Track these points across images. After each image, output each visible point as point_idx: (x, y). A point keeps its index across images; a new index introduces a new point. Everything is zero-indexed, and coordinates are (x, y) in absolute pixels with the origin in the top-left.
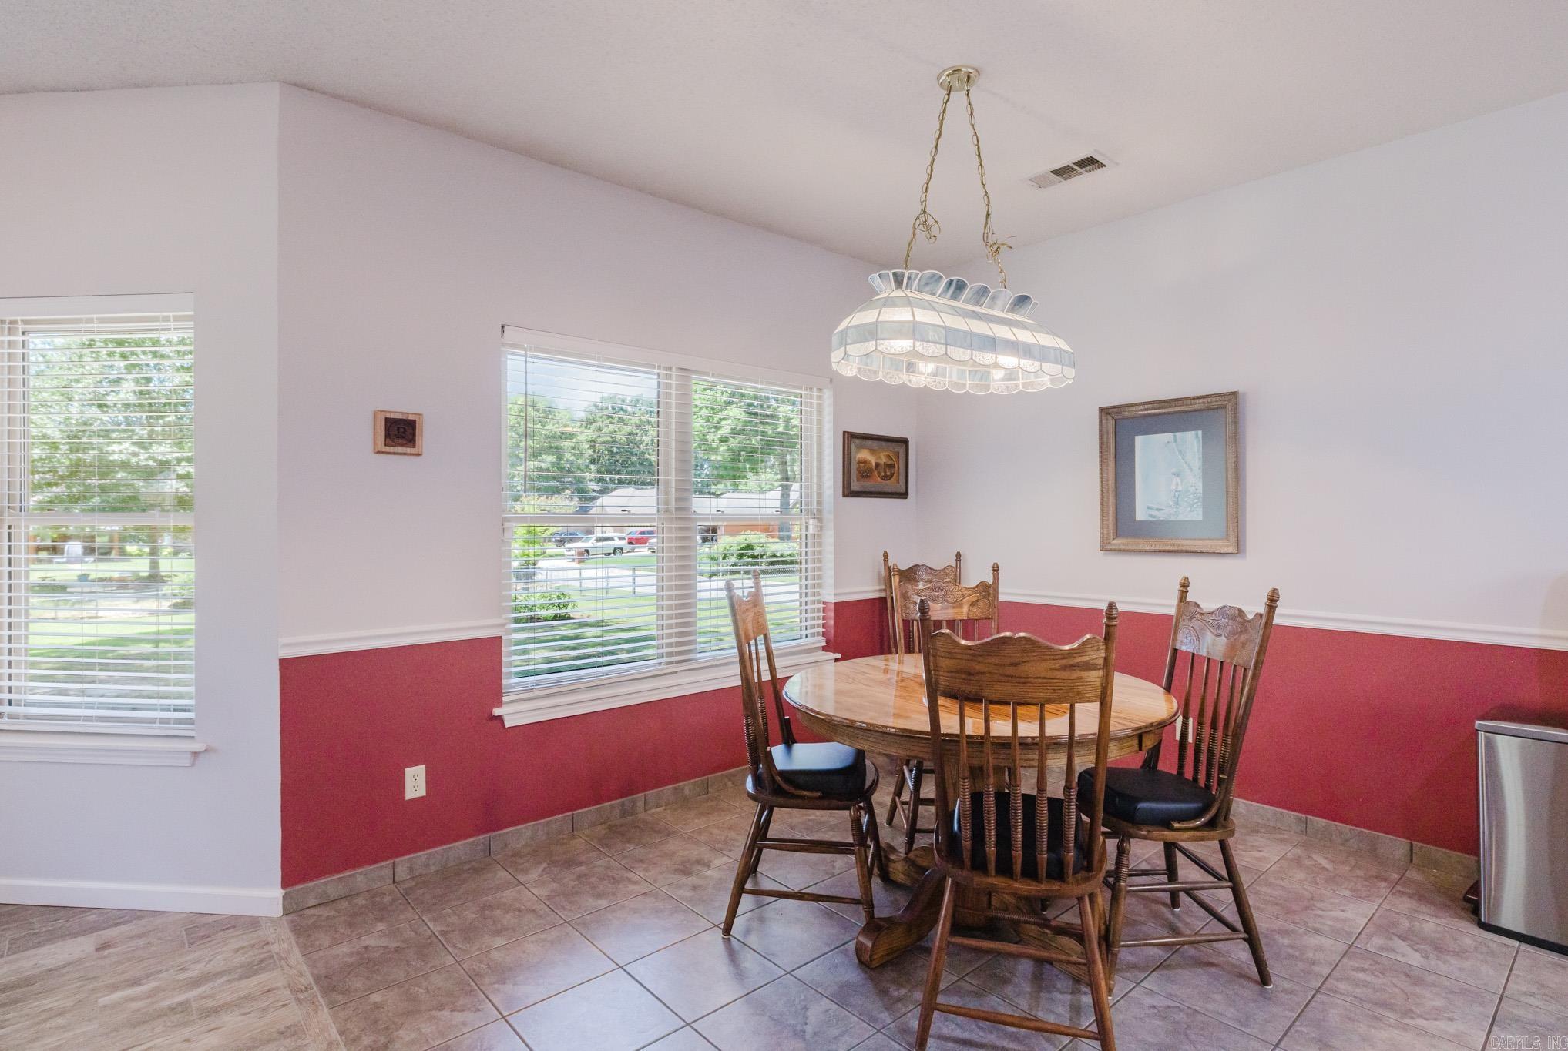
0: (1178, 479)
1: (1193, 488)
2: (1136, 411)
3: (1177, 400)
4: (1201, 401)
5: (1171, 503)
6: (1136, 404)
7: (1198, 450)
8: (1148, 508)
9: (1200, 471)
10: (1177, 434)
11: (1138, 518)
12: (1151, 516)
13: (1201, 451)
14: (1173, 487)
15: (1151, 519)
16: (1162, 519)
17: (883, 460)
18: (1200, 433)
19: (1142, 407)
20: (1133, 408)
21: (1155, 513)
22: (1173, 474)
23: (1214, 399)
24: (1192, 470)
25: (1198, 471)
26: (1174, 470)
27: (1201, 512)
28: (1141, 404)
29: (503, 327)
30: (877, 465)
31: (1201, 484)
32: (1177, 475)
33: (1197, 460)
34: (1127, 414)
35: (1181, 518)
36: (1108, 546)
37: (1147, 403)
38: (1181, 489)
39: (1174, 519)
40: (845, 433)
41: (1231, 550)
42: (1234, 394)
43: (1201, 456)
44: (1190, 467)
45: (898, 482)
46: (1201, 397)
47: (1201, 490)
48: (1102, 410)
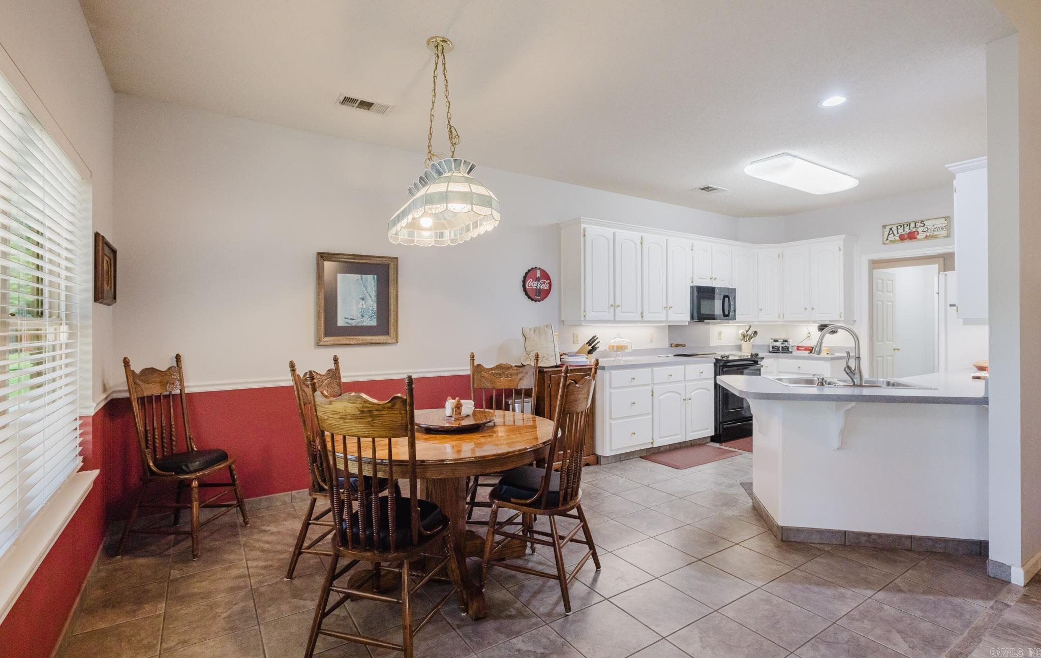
0: (363, 302)
1: (372, 307)
2: (340, 258)
3: (367, 256)
4: (378, 259)
5: (359, 315)
6: (343, 254)
7: (375, 286)
8: (345, 318)
9: (376, 298)
10: (363, 276)
11: (339, 324)
12: (347, 323)
13: (376, 287)
14: (360, 306)
15: (347, 325)
16: (353, 325)
17: (106, 266)
18: (375, 276)
19: (345, 257)
20: (340, 256)
21: (349, 321)
22: (360, 298)
23: (386, 259)
24: (371, 297)
25: (374, 298)
26: (361, 296)
27: (376, 322)
28: (345, 255)
31: (376, 305)
32: (363, 299)
33: (374, 292)
34: (334, 259)
35: (364, 324)
36: (322, 343)
37: (349, 255)
38: (364, 307)
39: (360, 325)
40: (97, 235)
41: (394, 341)
42: (397, 258)
43: (376, 289)
44: (370, 296)
45: (111, 289)
46: (379, 257)
47: (375, 308)
48: (319, 254)
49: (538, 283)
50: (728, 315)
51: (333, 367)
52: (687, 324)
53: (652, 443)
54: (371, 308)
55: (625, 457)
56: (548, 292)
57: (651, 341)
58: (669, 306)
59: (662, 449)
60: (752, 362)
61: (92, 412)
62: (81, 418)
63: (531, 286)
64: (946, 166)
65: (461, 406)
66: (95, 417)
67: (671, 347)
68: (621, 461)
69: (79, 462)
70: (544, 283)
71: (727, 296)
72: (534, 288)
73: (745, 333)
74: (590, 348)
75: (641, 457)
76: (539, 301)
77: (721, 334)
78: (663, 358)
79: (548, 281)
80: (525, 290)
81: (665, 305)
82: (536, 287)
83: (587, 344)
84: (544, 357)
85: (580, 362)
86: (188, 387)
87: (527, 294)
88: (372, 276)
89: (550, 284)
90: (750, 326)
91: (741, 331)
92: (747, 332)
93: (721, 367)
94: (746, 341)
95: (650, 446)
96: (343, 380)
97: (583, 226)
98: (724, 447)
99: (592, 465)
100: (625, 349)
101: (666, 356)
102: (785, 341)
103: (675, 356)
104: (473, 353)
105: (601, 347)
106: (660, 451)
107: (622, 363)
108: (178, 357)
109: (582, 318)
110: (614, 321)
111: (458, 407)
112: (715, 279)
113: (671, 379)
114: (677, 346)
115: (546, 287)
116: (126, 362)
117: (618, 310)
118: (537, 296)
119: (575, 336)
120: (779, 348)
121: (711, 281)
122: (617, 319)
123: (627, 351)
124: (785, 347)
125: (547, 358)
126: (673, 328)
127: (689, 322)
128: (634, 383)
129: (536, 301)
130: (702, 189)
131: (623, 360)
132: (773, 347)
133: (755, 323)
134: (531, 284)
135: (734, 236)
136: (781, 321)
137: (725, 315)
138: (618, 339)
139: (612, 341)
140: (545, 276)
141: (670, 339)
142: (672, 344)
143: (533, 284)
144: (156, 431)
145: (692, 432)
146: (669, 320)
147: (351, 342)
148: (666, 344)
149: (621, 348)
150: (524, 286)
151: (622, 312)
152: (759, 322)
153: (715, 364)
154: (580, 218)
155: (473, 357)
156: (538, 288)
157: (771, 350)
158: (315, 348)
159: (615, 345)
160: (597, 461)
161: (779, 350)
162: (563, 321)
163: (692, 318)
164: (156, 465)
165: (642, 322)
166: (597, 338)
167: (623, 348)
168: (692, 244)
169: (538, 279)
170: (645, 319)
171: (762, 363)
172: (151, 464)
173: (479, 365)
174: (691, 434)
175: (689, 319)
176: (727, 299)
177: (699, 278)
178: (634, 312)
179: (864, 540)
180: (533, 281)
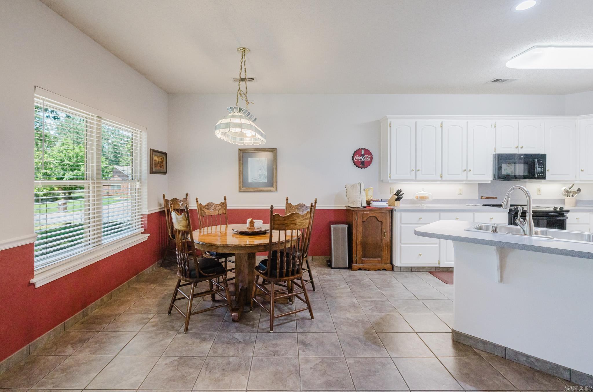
0: (260, 171)
3: (261, 149)
5: (259, 177)
7: (266, 163)
8: (252, 179)
9: (266, 169)
10: (260, 158)
11: (249, 182)
12: (253, 181)
14: (259, 173)
15: (253, 182)
16: (256, 182)
17: (160, 160)
19: (251, 150)
20: (249, 150)
21: (254, 180)
23: (270, 150)
26: (259, 168)
27: (266, 180)
28: (251, 149)
29: (35, 87)
30: (159, 161)
31: (266, 172)
32: (260, 170)
33: (266, 166)
34: (246, 151)
35: (261, 182)
36: (241, 190)
37: (253, 149)
38: (261, 174)
39: (259, 182)
40: (150, 149)
41: (274, 190)
42: (276, 149)
44: (264, 168)
45: (164, 168)
46: (267, 149)
47: (266, 174)
48: (239, 149)
49: (362, 158)
51: (224, 201)
52: (490, 182)
53: (439, 264)
54: (264, 174)
55: (416, 270)
56: (369, 164)
57: (460, 194)
58: (469, 169)
59: (445, 269)
60: (558, 214)
61: (146, 212)
62: (142, 215)
63: (357, 159)
65: (254, 222)
66: (149, 216)
67: (481, 199)
68: (412, 272)
69: (143, 230)
70: (367, 157)
72: (360, 160)
74: (396, 197)
75: (430, 272)
76: (364, 168)
77: (541, 191)
78: (470, 206)
79: (370, 156)
80: (354, 162)
81: (465, 168)
82: (361, 160)
83: (395, 194)
84: (354, 202)
85: (381, 206)
86: (190, 207)
87: (355, 164)
89: (372, 158)
90: (573, 185)
92: (570, 189)
93: (513, 216)
94: (570, 197)
95: (438, 265)
96: (228, 208)
97: (389, 121)
99: (388, 270)
100: (426, 199)
101: (473, 205)
103: (483, 205)
105: (404, 197)
106: (449, 270)
107: (425, 208)
108: (187, 195)
109: (389, 179)
110: (416, 180)
111: (252, 223)
112: (522, 147)
114: (485, 198)
115: (368, 159)
116: (164, 196)
117: (418, 173)
118: (362, 165)
119: (391, 189)
122: (417, 179)
123: (427, 200)
125: (356, 202)
126: (482, 185)
127: (491, 181)
128: (421, 221)
129: (362, 168)
131: (425, 206)
133: (576, 182)
134: (358, 158)
138: (422, 192)
139: (417, 193)
140: (368, 152)
141: (479, 194)
142: (482, 197)
143: (359, 158)
146: (468, 179)
147: (254, 190)
148: (477, 196)
149: (423, 198)
150: (353, 159)
151: (422, 174)
152: (581, 181)
153: (509, 213)
154: (386, 116)
156: (363, 160)
158: (238, 192)
159: (419, 196)
160: (392, 268)
162: (382, 180)
163: (494, 177)
164: (172, 236)
165: (442, 181)
166: (401, 191)
168: (496, 122)
169: (362, 155)
170: (444, 178)
171: (567, 215)
172: (170, 234)
175: (492, 178)
177: (502, 148)
178: (433, 174)
179: (522, 359)
180: (359, 156)
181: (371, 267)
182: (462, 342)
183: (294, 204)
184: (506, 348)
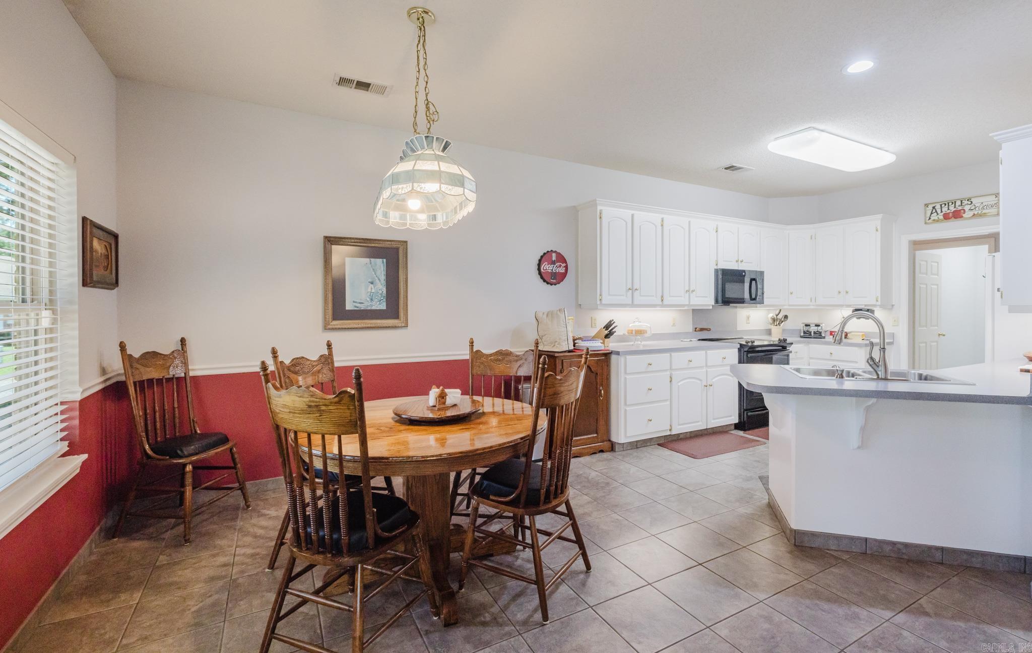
0: (372, 286)
2: (347, 242)
3: (375, 240)
4: (388, 243)
5: (368, 299)
6: (350, 238)
7: (384, 270)
8: (354, 302)
9: (385, 282)
10: (372, 259)
11: (347, 308)
12: (356, 307)
13: (385, 271)
14: (369, 290)
15: (356, 309)
16: (362, 309)
18: (385, 260)
19: (353, 241)
20: (346, 240)
21: (358, 305)
22: (369, 282)
23: (395, 243)
24: (380, 281)
25: (384, 282)
26: (370, 280)
27: (385, 306)
28: (353, 238)
30: (101, 254)
31: (385, 289)
32: (372, 283)
33: (383, 275)
34: (342, 243)
35: (374, 308)
36: (330, 327)
37: (357, 239)
38: (373, 291)
39: (369, 308)
40: (84, 219)
41: (403, 325)
42: (406, 242)
43: (385, 273)
44: (379, 279)
45: (112, 275)
46: (388, 241)
47: (385, 292)
48: (326, 237)
49: (553, 267)
50: (755, 299)
51: (326, 352)
52: (711, 308)
53: (670, 430)
54: (380, 292)
55: (642, 444)
56: (563, 276)
57: (674, 325)
58: (691, 289)
59: (681, 436)
60: (781, 348)
61: (77, 396)
63: (546, 269)
64: (990, 135)
65: (446, 395)
66: (83, 402)
67: (695, 331)
68: (637, 448)
69: (64, 447)
70: (560, 266)
71: (754, 279)
72: (550, 271)
73: (775, 317)
74: (606, 332)
75: (659, 445)
76: (555, 285)
77: (750, 318)
78: (686, 343)
79: (564, 265)
80: (540, 273)
81: (687, 288)
82: (552, 270)
83: (604, 328)
84: (556, 341)
85: (596, 346)
86: (193, 370)
87: (542, 277)
88: (381, 260)
89: (566, 267)
90: (780, 310)
91: (771, 315)
92: (777, 316)
93: (745, 353)
94: (776, 325)
95: (668, 433)
97: (599, 208)
98: (747, 435)
99: (607, 451)
100: (644, 333)
101: (689, 340)
102: (817, 326)
103: (699, 340)
104: (472, 339)
105: (619, 332)
106: (679, 438)
107: (641, 348)
108: (183, 341)
109: (598, 302)
110: (633, 305)
111: (442, 397)
112: (742, 261)
113: (692, 365)
114: (702, 330)
115: (562, 270)
116: (122, 346)
117: (636, 294)
118: (552, 279)
119: (593, 319)
120: (811, 333)
121: (736, 264)
122: (635, 303)
123: (647, 335)
124: (817, 331)
125: (559, 343)
126: (697, 312)
127: (713, 306)
128: (651, 368)
129: (551, 285)
130: (726, 169)
131: (642, 344)
132: (804, 332)
133: (785, 307)
134: (547, 267)
135: (764, 217)
136: (813, 305)
137: (752, 299)
138: (637, 324)
139: (630, 325)
140: (561, 259)
141: (694, 323)
142: (696, 328)
143: (549, 267)
144: (157, 414)
145: (714, 419)
146: (691, 304)
147: (360, 326)
148: (690, 329)
149: (640, 332)
150: (539, 269)
151: (641, 296)
152: (789, 305)
153: (739, 350)
154: (596, 200)
155: (472, 343)
156: (554, 271)
157: (802, 334)
158: (323, 331)
159: (634, 329)
160: (612, 447)
161: (811, 335)
162: (580, 305)
163: (717, 301)
165: (663, 306)
166: (614, 322)
167: (642, 332)
168: (717, 225)
169: (553, 263)
170: (665, 302)
171: (790, 348)
172: (147, 447)
173: (478, 351)
174: (712, 421)
175: (713, 302)
176: (754, 282)
177: (724, 261)
178: (653, 296)
179: (887, 549)
180: (548, 264)
181: (583, 451)
182: (807, 545)
183: (487, 351)
184: (866, 539)
